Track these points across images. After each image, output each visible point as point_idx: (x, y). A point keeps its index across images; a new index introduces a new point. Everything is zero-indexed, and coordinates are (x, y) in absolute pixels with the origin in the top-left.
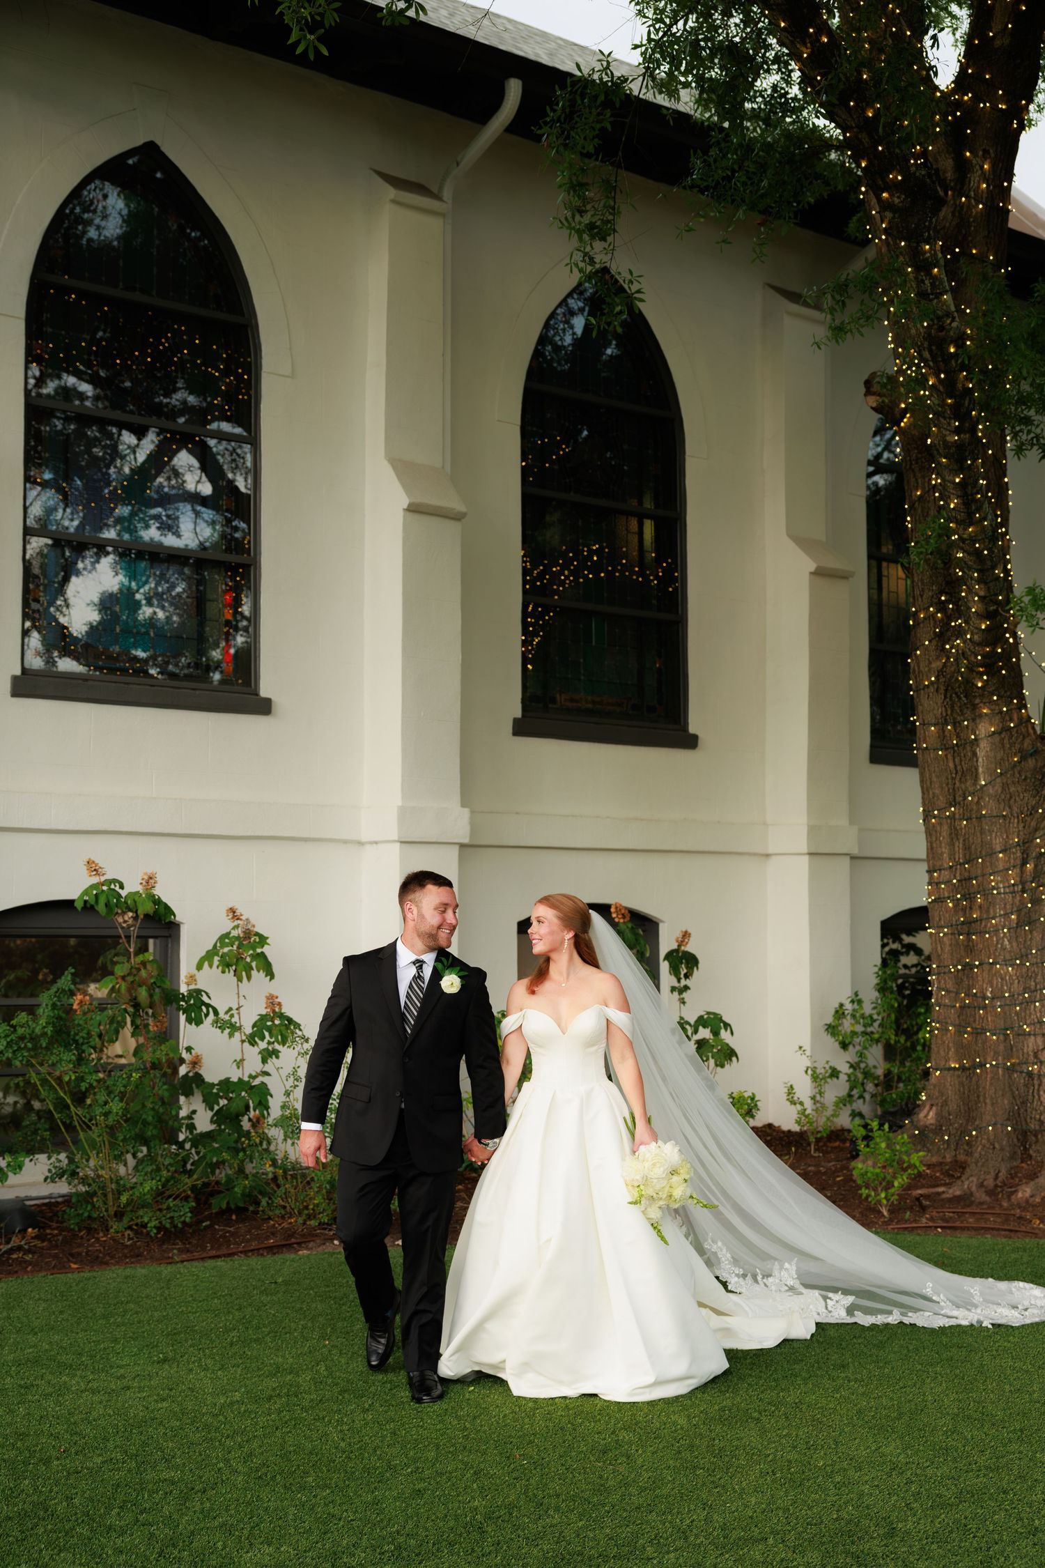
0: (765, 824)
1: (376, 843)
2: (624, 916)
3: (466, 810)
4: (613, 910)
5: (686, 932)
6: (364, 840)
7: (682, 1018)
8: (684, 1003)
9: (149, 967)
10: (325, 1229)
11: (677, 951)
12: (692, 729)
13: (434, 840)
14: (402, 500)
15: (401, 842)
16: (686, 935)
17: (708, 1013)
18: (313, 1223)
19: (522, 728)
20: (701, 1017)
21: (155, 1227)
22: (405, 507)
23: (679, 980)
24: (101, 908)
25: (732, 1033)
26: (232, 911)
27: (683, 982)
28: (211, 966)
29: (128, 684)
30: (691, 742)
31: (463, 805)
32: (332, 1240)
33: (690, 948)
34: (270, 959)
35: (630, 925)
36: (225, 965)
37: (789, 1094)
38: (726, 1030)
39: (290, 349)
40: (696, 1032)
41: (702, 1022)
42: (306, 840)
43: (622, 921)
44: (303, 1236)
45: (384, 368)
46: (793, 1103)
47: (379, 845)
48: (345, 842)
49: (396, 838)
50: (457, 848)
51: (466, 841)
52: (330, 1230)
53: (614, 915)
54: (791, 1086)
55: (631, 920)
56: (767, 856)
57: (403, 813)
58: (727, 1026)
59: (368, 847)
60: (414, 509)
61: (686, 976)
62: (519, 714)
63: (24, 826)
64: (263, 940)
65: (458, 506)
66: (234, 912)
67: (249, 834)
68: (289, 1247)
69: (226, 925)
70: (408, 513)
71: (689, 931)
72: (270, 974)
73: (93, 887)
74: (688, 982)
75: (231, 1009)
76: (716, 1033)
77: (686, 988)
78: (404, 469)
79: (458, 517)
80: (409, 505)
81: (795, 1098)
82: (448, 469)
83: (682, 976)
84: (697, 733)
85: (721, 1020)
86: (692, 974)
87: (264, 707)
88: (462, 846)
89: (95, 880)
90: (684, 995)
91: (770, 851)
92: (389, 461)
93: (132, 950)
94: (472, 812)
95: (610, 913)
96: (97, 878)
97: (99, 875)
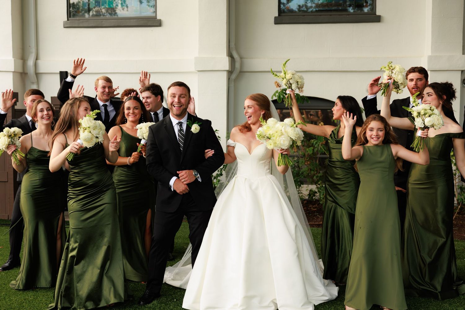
13: (446, 69)
29: (320, 15)
57: (430, 58)
73: (277, 92)
87: (378, 19)
89: (279, 90)
96: (279, 88)
97: (280, 87)
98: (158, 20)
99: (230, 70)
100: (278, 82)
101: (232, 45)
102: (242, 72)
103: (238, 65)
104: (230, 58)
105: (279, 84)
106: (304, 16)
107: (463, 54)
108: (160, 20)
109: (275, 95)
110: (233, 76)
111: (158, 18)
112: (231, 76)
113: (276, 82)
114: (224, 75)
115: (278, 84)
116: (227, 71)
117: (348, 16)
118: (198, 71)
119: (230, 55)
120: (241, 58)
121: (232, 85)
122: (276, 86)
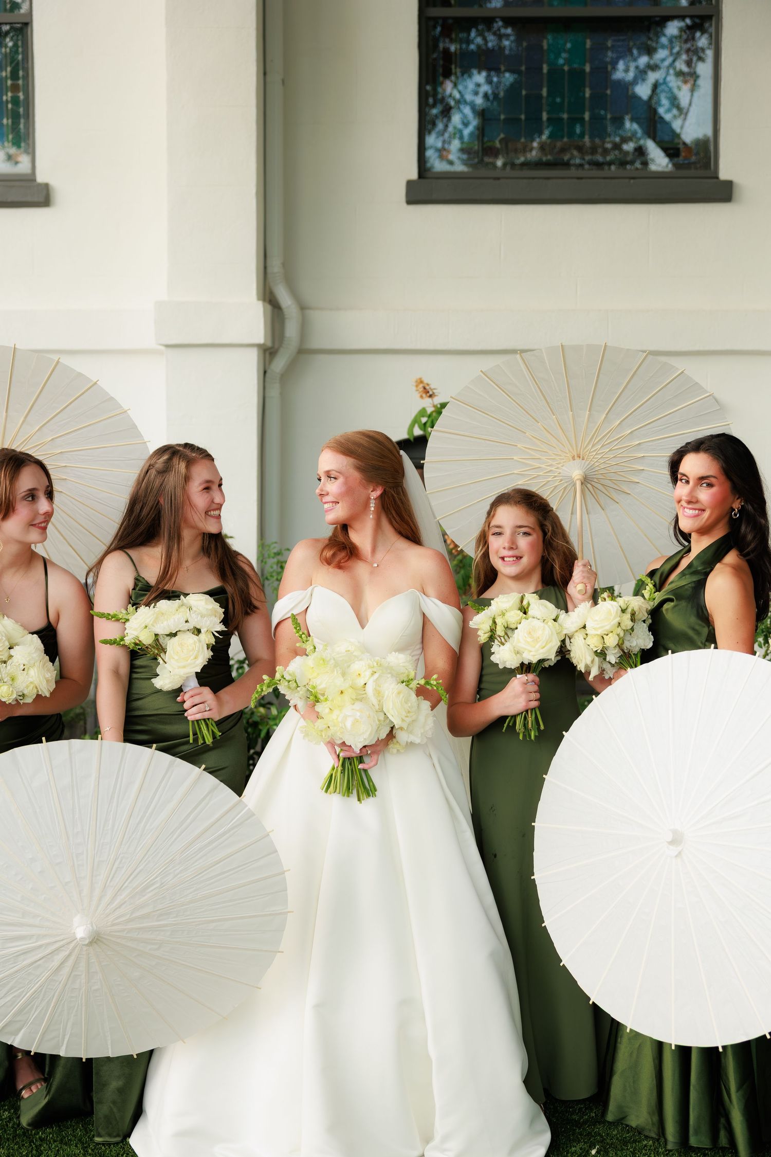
29: (548, 178)
73: (422, 412)
89: (429, 405)
96: (429, 400)
97: (431, 396)
98: (40, 185)
99: (269, 344)
100: (426, 381)
101: (276, 265)
102: (304, 352)
103: (292, 330)
104: (269, 307)
105: (427, 388)
106: (498, 179)
108: (46, 187)
109: (415, 421)
110: (279, 364)
111: (41, 178)
112: (270, 362)
113: (422, 382)
114: (251, 361)
115: (424, 388)
116: (259, 346)
117: (632, 181)
118: (167, 346)
119: (269, 298)
120: (303, 308)
121: (274, 392)
122: (417, 395)
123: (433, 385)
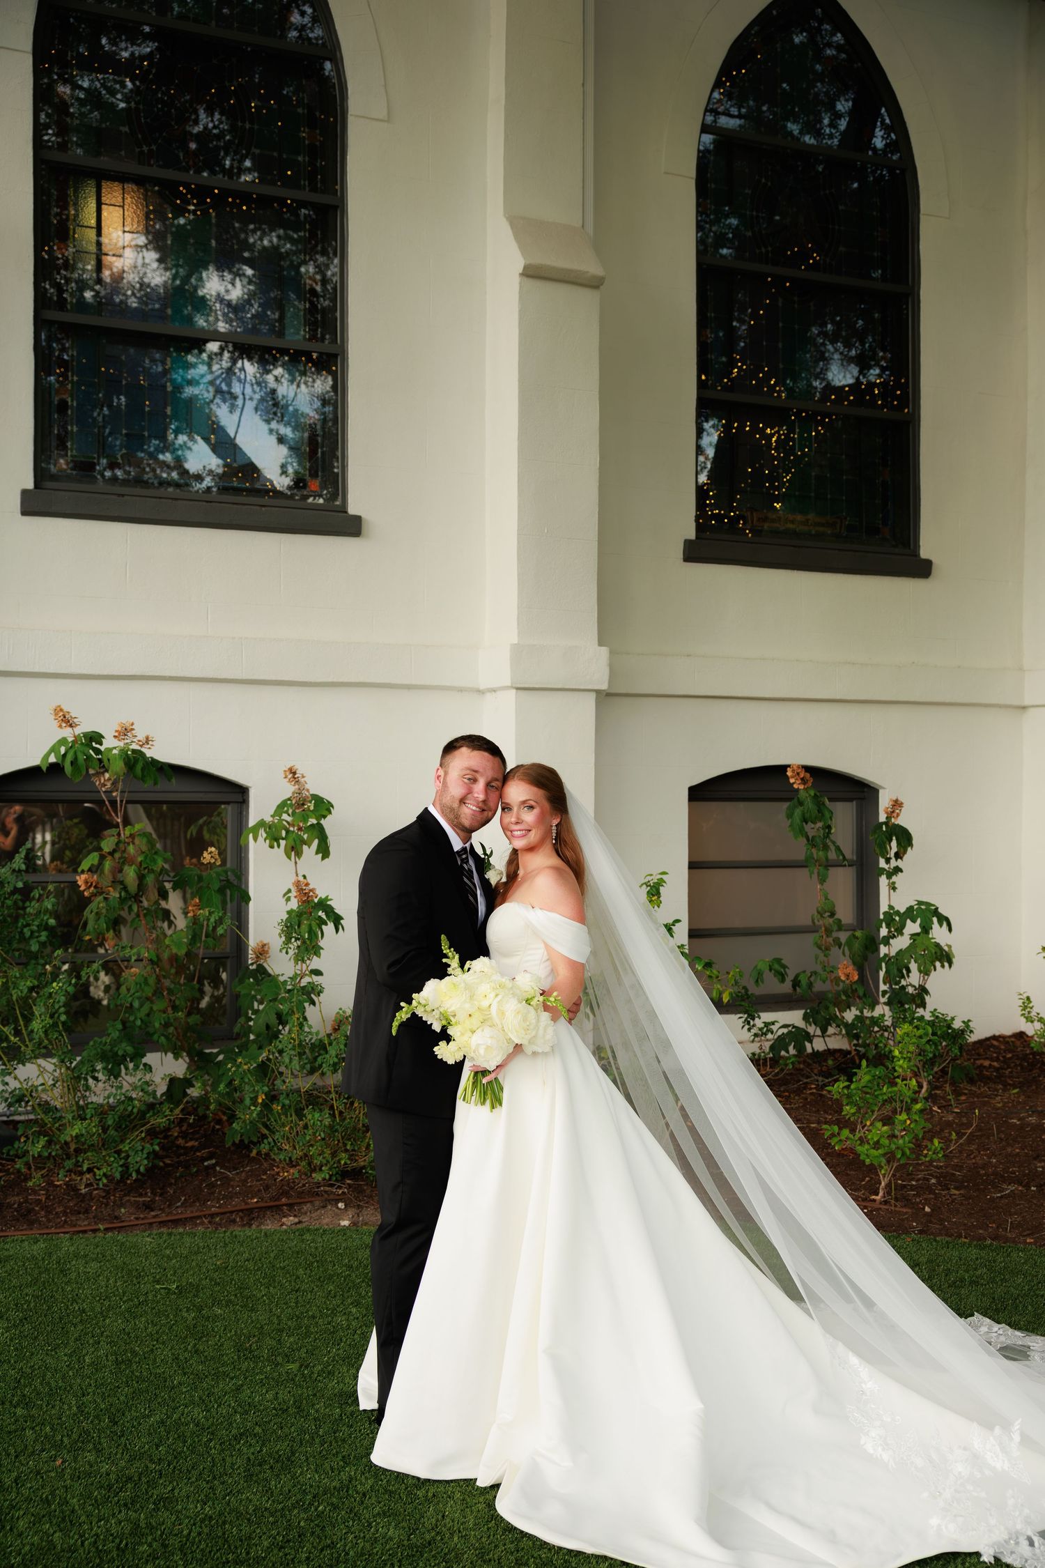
0: (1021, 669)
1: (494, 690)
2: (804, 781)
3: (604, 649)
4: (789, 773)
5: (896, 801)
6: (481, 688)
7: (891, 907)
8: (894, 889)
9: (137, 841)
10: (332, 1185)
11: (886, 823)
12: (924, 553)
13: (560, 686)
14: (519, 264)
15: (518, 689)
16: (897, 804)
17: (920, 903)
18: (318, 1177)
19: (694, 553)
20: (910, 909)
21: (105, 1175)
22: (521, 271)
23: (888, 861)
24: (68, 768)
25: (950, 930)
26: (293, 772)
27: (893, 863)
28: (255, 839)
29: (174, 499)
30: (922, 569)
31: (601, 643)
32: (338, 1201)
33: (902, 820)
34: (328, 832)
35: (812, 793)
36: (274, 839)
37: (1025, 1008)
38: (941, 926)
39: (385, 86)
40: (903, 926)
41: (910, 913)
42: (409, 687)
43: (801, 787)
44: (300, 1195)
45: (503, 102)
46: (1029, 1019)
47: (498, 693)
48: (461, 690)
49: (510, 685)
50: (593, 695)
51: (604, 686)
52: (340, 1187)
53: (792, 781)
54: (1028, 998)
55: (814, 786)
56: (1024, 708)
57: (518, 653)
58: (943, 920)
59: (488, 695)
60: (532, 273)
61: (898, 856)
62: (691, 534)
63: (36, 670)
64: (323, 807)
65: (592, 268)
66: (294, 773)
67: (330, 680)
68: (276, 1210)
69: (287, 790)
70: (525, 279)
71: (901, 799)
72: (324, 851)
74: (899, 863)
75: (289, 891)
76: (926, 929)
77: (898, 870)
78: (524, 228)
79: (594, 284)
80: (526, 268)
81: (1033, 1014)
82: (590, 228)
83: (892, 855)
84: (931, 559)
85: (936, 912)
86: (905, 852)
87: (352, 527)
88: (598, 692)
89: (68, 734)
90: (894, 878)
91: (1026, 703)
92: (507, 219)
93: (119, 820)
94: (612, 653)
95: (788, 778)
96: (70, 730)
97: (71, 726)
100: (65, 710)
105: (67, 716)
106: (123, 495)
107: (600, 644)
109: (54, 749)
113: (61, 710)
115: (64, 717)
117: (263, 509)
122: (56, 723)
123: (73, 711)
